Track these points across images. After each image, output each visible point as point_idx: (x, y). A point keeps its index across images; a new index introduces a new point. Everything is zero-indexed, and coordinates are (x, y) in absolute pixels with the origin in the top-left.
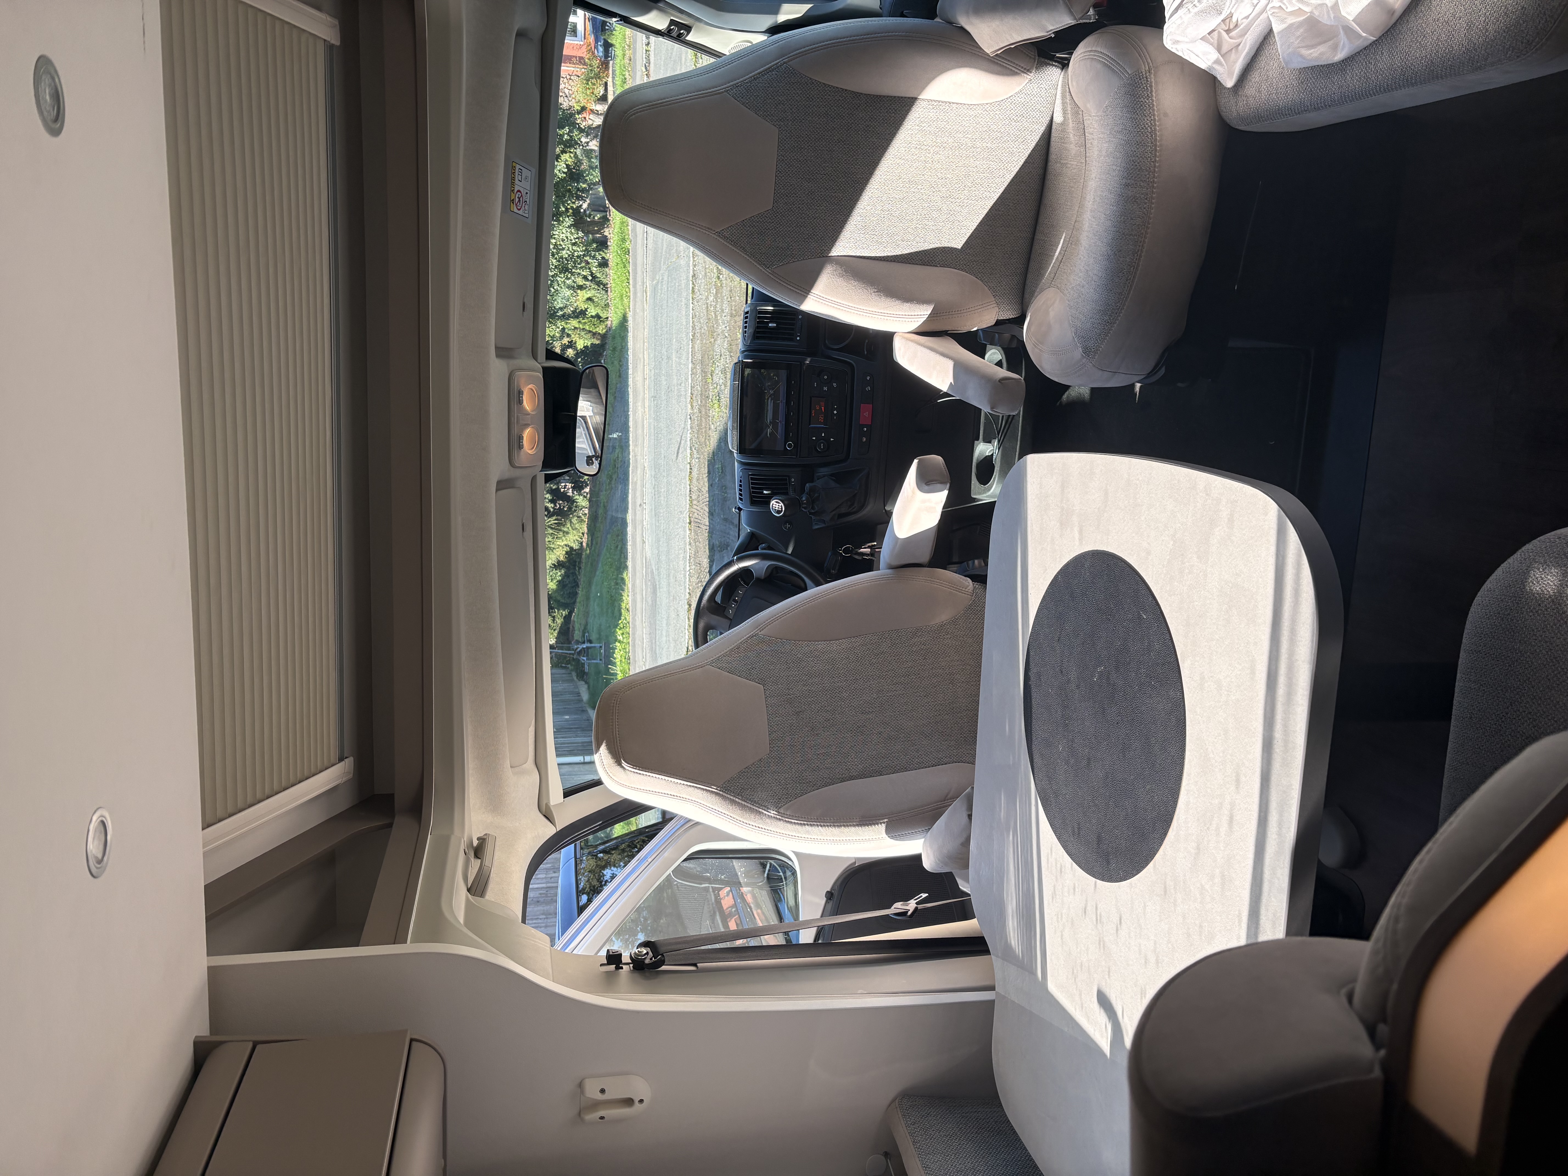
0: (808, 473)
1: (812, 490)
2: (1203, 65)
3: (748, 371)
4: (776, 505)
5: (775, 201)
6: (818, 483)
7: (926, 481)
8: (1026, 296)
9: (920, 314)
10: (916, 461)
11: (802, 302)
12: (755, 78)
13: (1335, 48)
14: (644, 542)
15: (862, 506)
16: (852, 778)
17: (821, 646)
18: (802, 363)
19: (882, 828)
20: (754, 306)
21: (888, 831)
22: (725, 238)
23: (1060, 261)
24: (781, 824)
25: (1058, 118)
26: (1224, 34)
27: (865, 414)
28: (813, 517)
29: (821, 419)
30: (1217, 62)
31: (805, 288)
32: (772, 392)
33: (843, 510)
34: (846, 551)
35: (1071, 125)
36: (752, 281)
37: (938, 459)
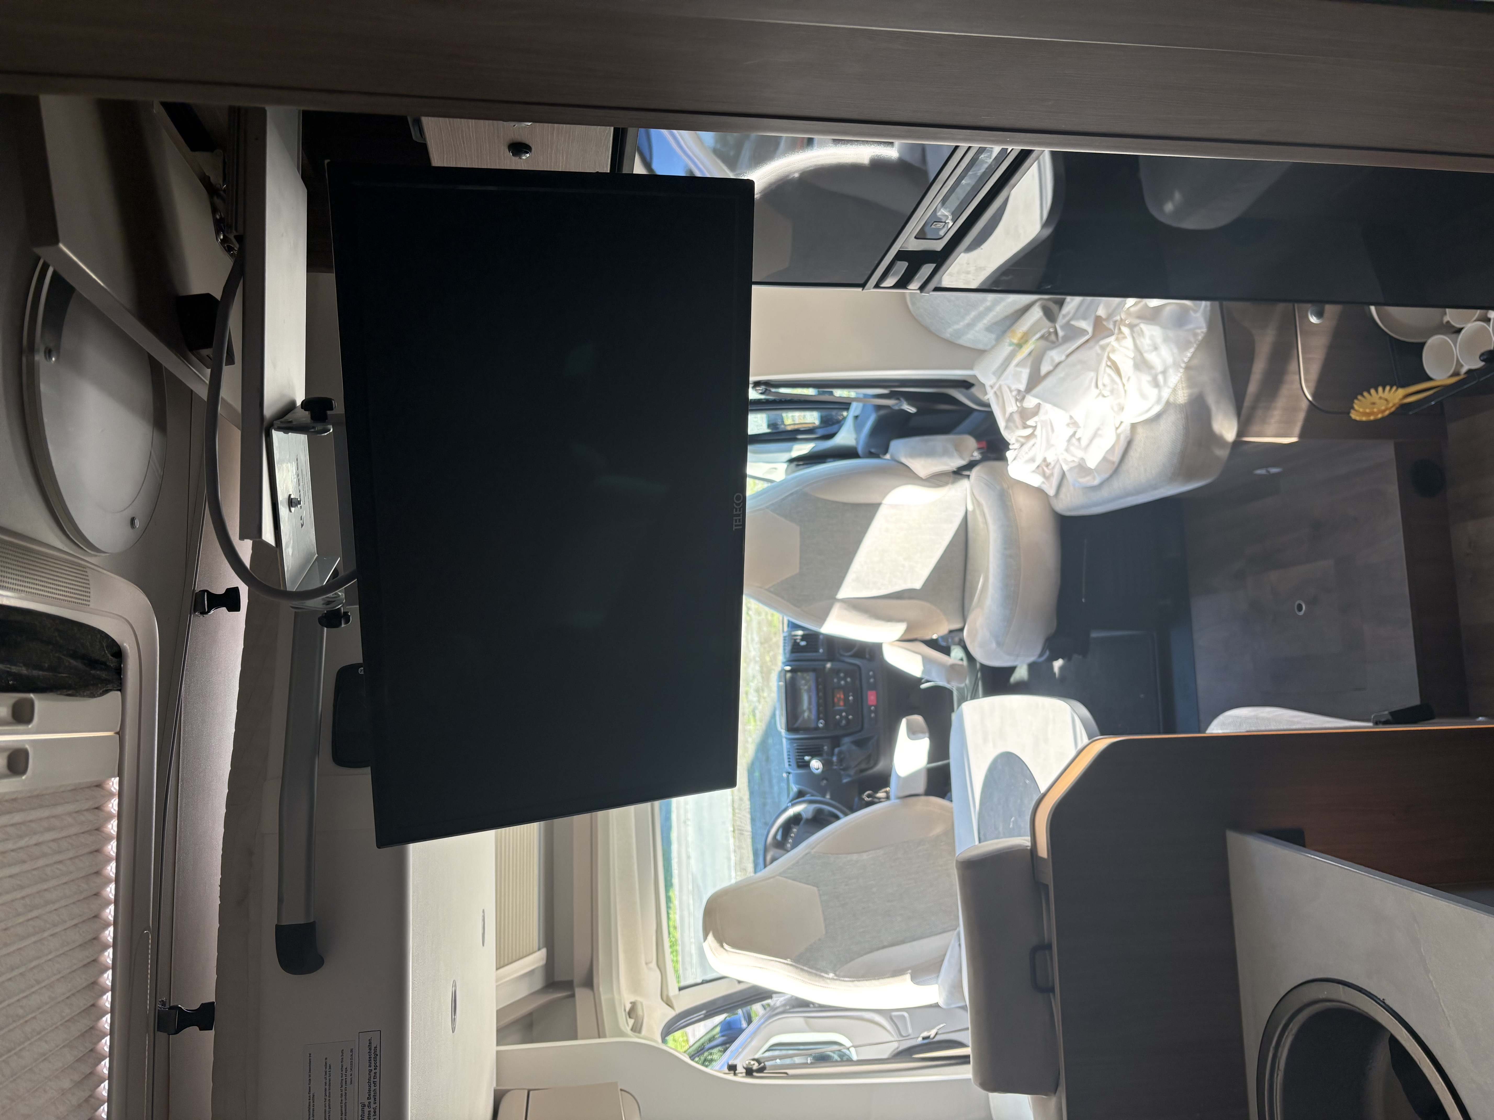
0: (836, 742)
1: (840, 753)
2: (1036, 485)
3: (789, 675)
4: (816, 765)
5: (801, 568)
6: (844, 748)
7: (913, 732)
8: (966, 613)
9: (899, 629)
10: (904, 722)
11: (820, 628)
12: (783, 499)
13: (1094, 478)
14: (689, 857)
15: (876, 763)
16: (884, 947)
17: (855, 857)
18: (824, 667)
19: (908, 977)
20: (789, 632)
21: (913, 979)
22: (771, 592)
23: (982, 591)
24: (838, 982)
25: (970, 508)
26: (1045, 469)
27: (871, 698)
28: (842, 772)
29: (842, 703)
30: (1043, 483)
31: (822, 617)
32: (806, 687)
33: (863, 766)
34: (869, 796)
35: (978, 512)
36: (787, 615)
37: (918, 719)
